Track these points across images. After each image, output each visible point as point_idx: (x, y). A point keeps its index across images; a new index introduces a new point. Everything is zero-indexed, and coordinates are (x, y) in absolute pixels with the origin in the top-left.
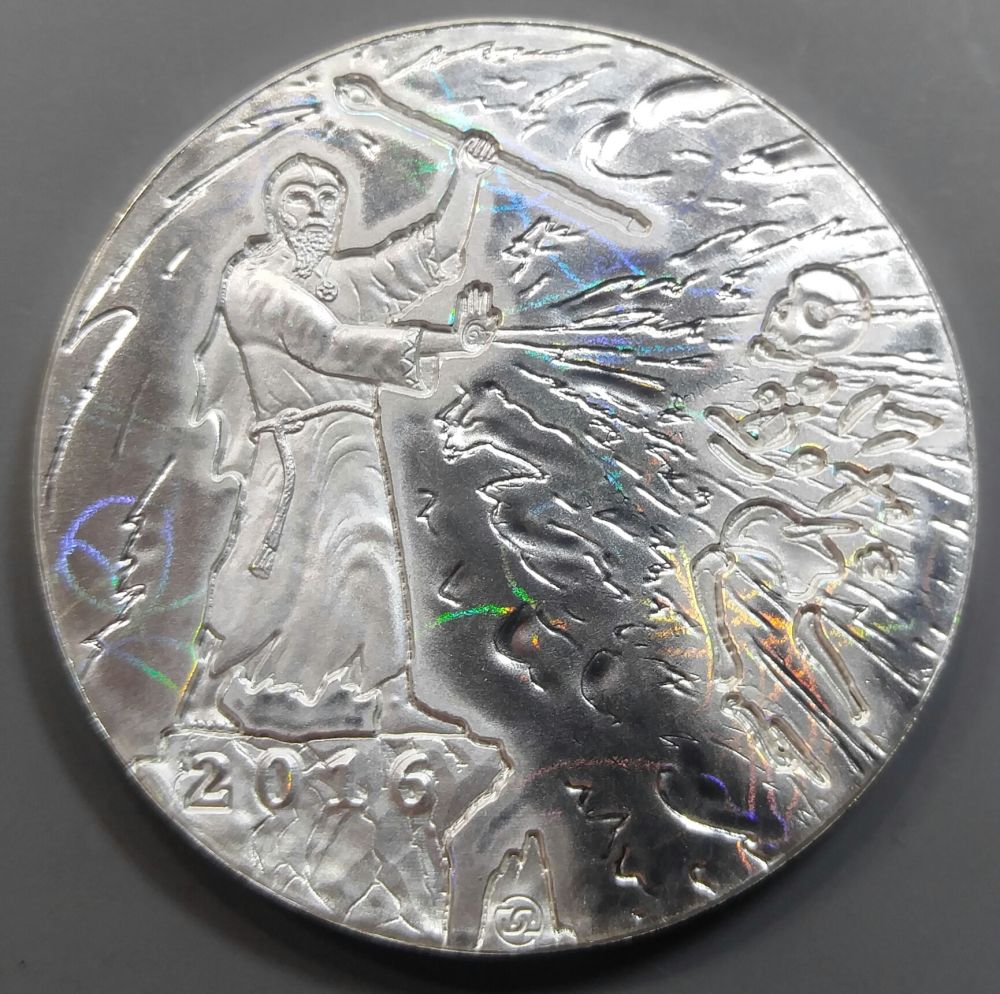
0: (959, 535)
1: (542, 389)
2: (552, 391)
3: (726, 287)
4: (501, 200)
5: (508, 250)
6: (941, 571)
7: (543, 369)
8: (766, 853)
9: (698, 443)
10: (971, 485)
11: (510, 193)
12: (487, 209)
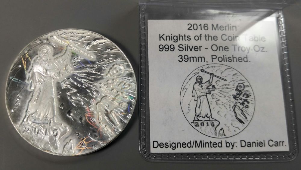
0: (133, 101)
1: (77, 79)
2: (78, 80)
3: (104, 66)
4: (73, 53)
5: (73, 60)
6: (131, 106)
7: (77, 76)
8: (103, 143)
9: (99, 87)
10: (136, 95)
11: (74, 52)
12: (70, 54)
